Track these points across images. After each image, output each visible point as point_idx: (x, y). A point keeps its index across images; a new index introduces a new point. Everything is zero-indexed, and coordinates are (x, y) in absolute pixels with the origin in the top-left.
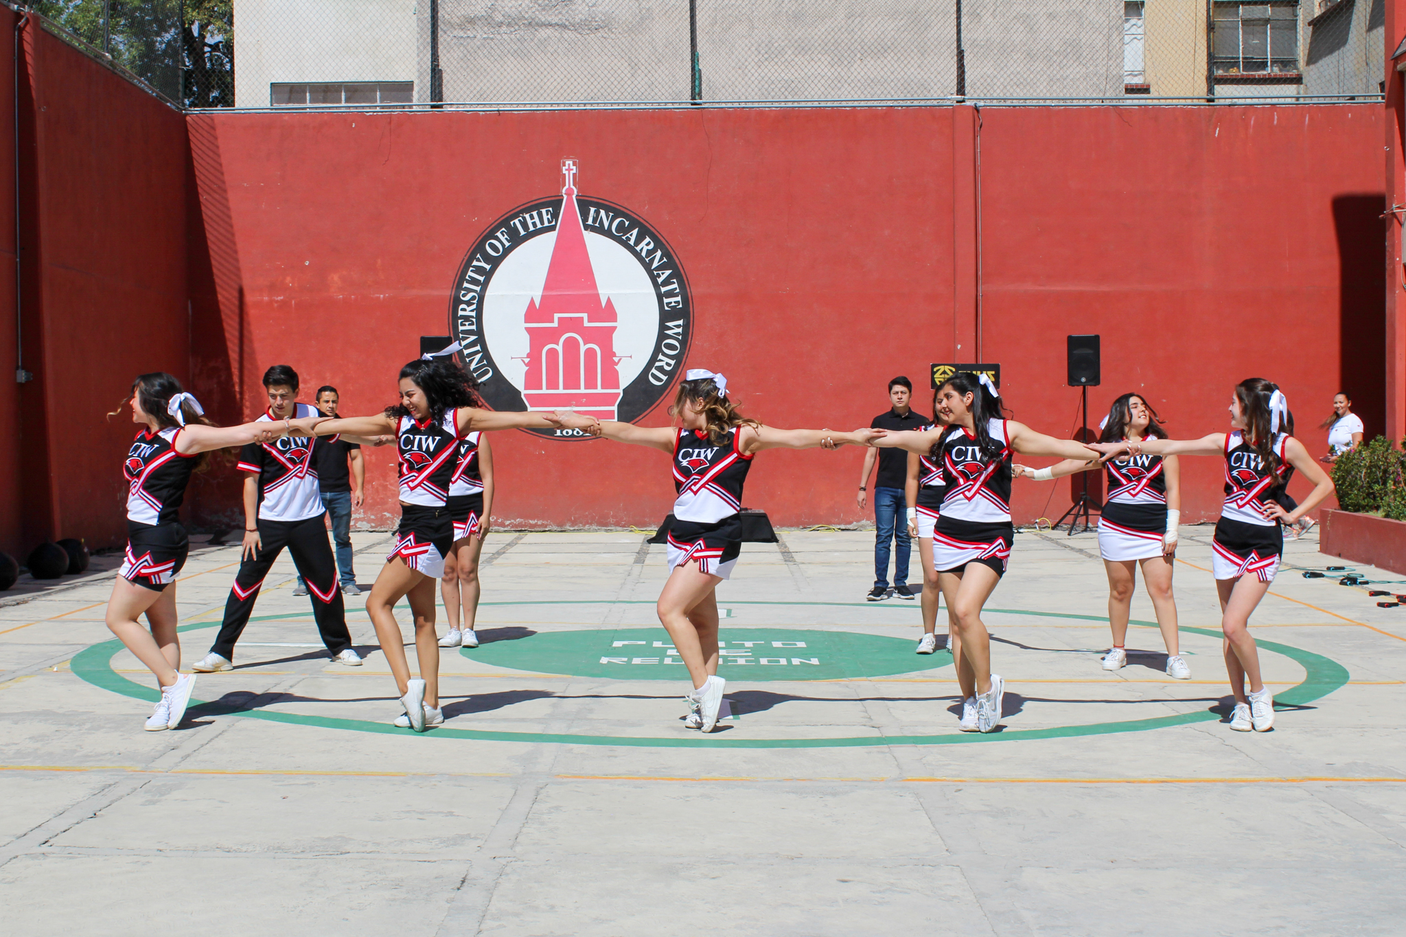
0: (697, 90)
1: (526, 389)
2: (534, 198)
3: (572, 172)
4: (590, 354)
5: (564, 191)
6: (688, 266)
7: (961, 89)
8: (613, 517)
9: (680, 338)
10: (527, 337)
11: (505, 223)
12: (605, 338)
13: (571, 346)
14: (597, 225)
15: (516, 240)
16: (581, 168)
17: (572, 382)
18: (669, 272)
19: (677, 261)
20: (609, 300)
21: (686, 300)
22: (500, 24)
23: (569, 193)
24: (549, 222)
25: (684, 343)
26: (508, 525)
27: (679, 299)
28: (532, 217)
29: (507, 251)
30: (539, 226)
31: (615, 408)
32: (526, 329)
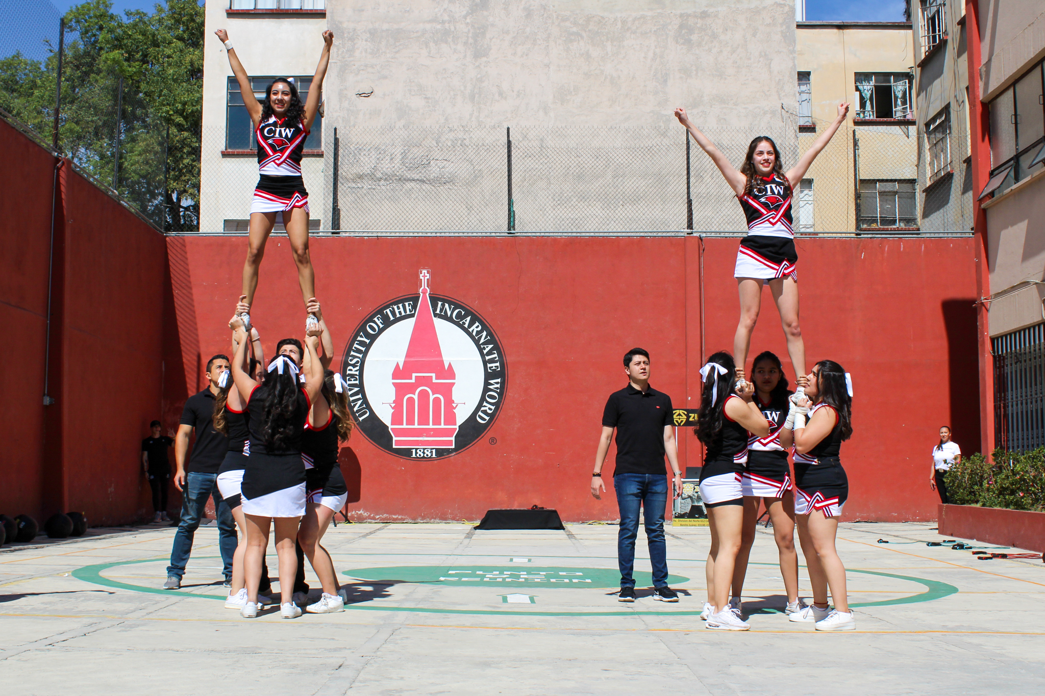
0: (512, 224)
1: (392, 424)
2: (401, 295)
3: (426, 278)
4: (437, 401)
5: (421, 290)
6: (504, 342)
7: (690, 225)
8: (450, 514)
9: (498, 391)
10: (393, 389)
11: (380, 311)
12: (447, 391)
13: (424, 396)
14: (443, 314)
15: (387, 323)
16: (433, 275)
17: (424, 420)
18: (492, 346)
19: (497, 339)
20: (450, 365)
21: (502, 365)
22: (380, 179)
23: (424, 292)
24: (410, 311)
25: (500, 394)
26: (378, 519)
27: (498, 364)
28: (398, 308)
29: (381, 331)
30: (403, 314)
31: (453, 439)
32: (393, 383)
